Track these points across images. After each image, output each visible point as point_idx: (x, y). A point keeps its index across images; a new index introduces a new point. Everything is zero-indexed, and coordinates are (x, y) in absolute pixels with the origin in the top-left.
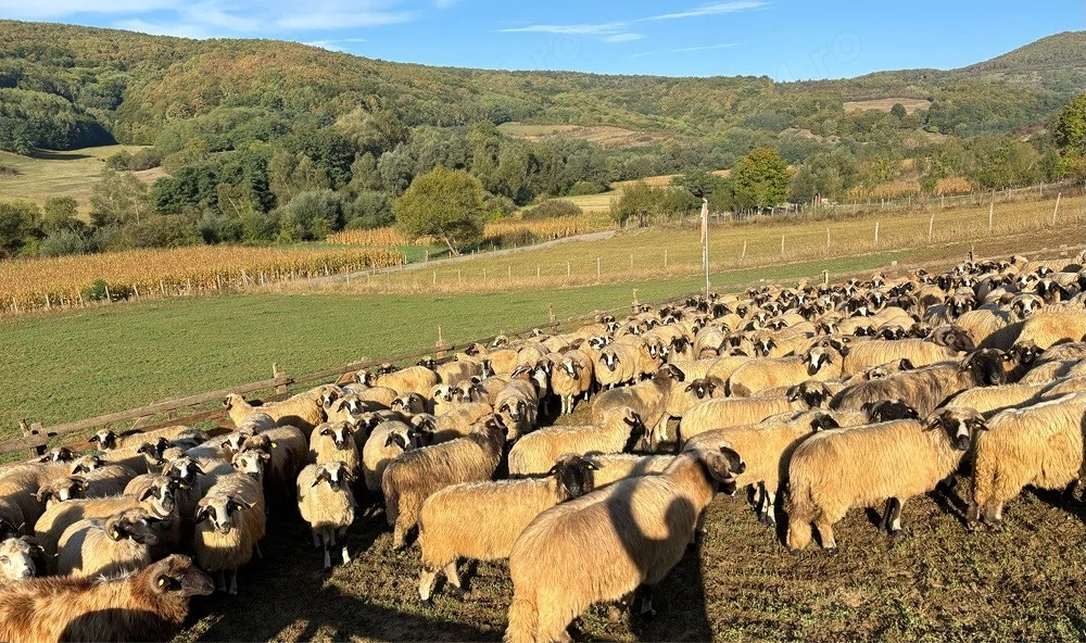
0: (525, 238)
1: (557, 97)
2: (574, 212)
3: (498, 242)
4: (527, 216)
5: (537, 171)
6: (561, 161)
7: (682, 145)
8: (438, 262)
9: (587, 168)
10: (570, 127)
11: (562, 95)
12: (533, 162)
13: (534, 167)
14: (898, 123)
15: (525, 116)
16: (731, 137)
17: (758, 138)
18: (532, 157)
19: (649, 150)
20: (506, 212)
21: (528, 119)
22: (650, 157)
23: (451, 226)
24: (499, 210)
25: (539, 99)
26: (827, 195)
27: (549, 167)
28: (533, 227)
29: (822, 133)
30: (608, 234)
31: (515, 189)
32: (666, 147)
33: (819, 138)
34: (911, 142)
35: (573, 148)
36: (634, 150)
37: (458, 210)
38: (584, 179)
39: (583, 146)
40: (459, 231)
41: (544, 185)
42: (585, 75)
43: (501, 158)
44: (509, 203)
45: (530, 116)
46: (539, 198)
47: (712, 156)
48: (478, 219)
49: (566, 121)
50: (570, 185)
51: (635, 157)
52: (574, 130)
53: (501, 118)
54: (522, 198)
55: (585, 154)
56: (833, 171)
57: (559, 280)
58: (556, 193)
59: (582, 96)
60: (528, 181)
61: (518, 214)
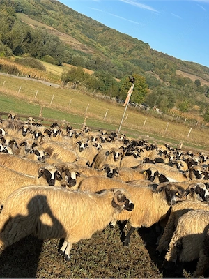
0: (14, 71)
1: (50, 12)
2: (42, 68)
4: (16, 61)
5: (29, 42)
6: (42, 42)
7: (101, 59)
9: (54, 51)
10: (52, 28)
11: (53, 12)
12: (29, 37)
13: (28, 40)
14: (196, 88)
15: (31, 14)
16: (124, 64)
17: (136, 70)
18: (29, 34)
19: (85, 55)
20: (7, 55)
21: (32, 16)
22: (85, 58)
24: (4, 52)
25: (41, 9)
26: (159, 107)
27: (35, 43)
29: (164, 79)
30: (57, 86)
31: (15, 45)
32: (94, 57)
33: (161, 81)
34: (199, 98)
35: (50, 38)
36: (79, 52)
38: (51, 56)
39: (56, 40)
41: (30, 50)
42: (67, 7)
43: (14, 28)
44: (10, 51)
45: (34, 15)
47: (113, 70)
49: (51, 25)
50: (43, 55)
51: (78, 55)
52: (53, 30)
53: (19, 9)
54: (17, 51)
55: (55, 44)
56: (165, 98)
57: (29, 98)
58: (35, 56)
59: (62, 16)
60: (23, 45)
61: (12, 58)
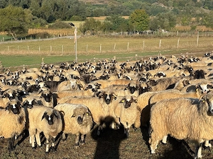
3: (34, 36)
4: (50, 27)
5: (57, 10)
6: (67, 7)
7: (115, 5)
8: (7, 42)
9: (77, 11)
13: (56, 9)
14: (194, 4)
16: (134, 4)
17: (143, 5)
18: (56, 4)
19: (103, 6)
20: (42, 25)
22: (103, 9)
23: (14, 29)
24: (39, 24)
26: (164, 28)
27: (62, 9)
28: (50, 32)
29: (168, 5)
31: (48, 17)
32: (109, 6)
33: (166, 7)
34: (198, 12)
35: (72, 2)
36: (97, 5)
37: (17, 22)
38: (76, 15)
39: (77, 2)
40: (17, 31)
41: (60, 16)
43: (43, 4)
44: (44, 21)
46: (57, 21)
47: (126, 11)
48: (26, 27)
50: (70, 16)
51: (97, 8)
54: (49, 21)
55: (77, 5)
58: (65, 19)
60: (53, 14)
61: (47, 26)
